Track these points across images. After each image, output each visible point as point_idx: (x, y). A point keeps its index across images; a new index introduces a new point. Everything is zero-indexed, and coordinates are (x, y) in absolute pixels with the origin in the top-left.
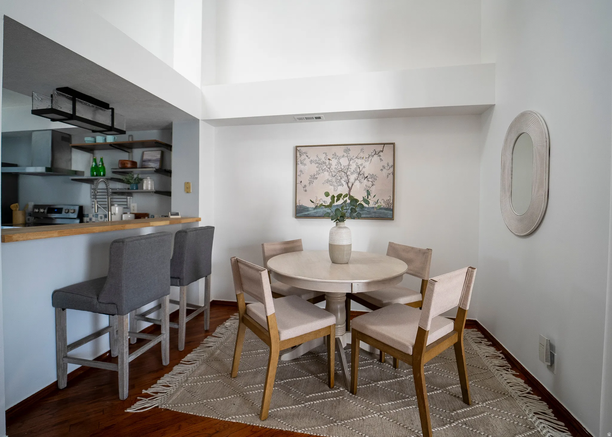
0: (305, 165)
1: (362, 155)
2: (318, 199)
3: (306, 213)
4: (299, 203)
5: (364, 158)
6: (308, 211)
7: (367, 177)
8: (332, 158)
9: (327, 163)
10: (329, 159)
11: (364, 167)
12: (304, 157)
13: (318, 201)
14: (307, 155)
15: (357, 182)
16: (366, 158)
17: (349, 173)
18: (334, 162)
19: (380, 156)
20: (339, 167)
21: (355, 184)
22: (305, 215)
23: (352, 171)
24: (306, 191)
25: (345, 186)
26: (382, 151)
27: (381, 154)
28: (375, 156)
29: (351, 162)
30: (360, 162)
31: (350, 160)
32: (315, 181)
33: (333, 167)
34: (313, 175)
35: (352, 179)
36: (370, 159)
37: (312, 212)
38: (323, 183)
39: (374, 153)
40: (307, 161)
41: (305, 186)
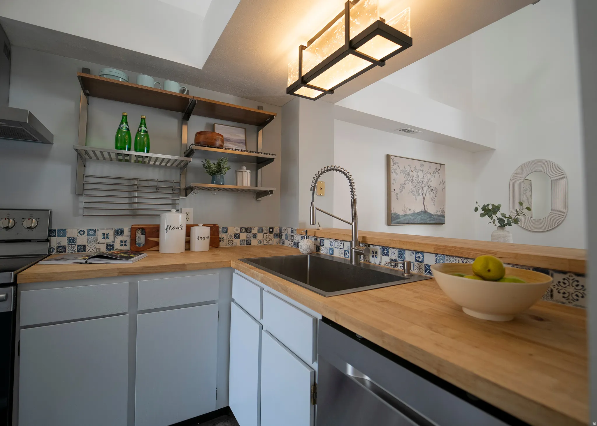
0: (397, 174)
1: (430, 171)
2: (406, 207)
3: (398, 220)
4: (394, 210)
5: (431, 174)
6: (399, 218)
7: (433, 189)
8: (414, 171)
9: (411, 175)
10: (412, 171)
11: (431, 182)
12: (396, 166)
13: (406, 209)
14: (398, 164)
15: (428, 193)
16: (432, 174)
17: (423, 185)
18: (415, 174)
19: (439, 173)
20: (418, 179)
21: (427, 195)
22: (398, 222)
23: (425, 184)
24: (398, 199)
25: (422, 196)
26: (440, 170)
27: (439, 171)
28: (437, 173)
29: (424, 176)
30: (429, 176)
31: (424, 174)
32: (403, 189)
33: (415, 178)
34: (402, 184)
35: (425, 191)
36: (434, 175)
37: (402, 219)
38: (409, 193)
39: (436, 170)
40: (398, 171)
41: (397, 195)
